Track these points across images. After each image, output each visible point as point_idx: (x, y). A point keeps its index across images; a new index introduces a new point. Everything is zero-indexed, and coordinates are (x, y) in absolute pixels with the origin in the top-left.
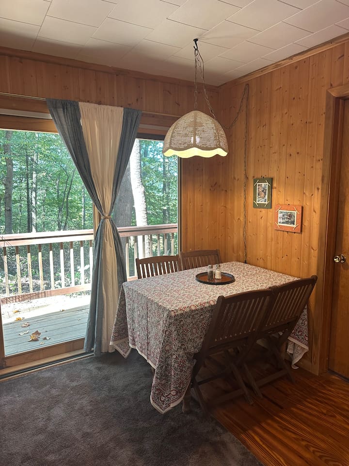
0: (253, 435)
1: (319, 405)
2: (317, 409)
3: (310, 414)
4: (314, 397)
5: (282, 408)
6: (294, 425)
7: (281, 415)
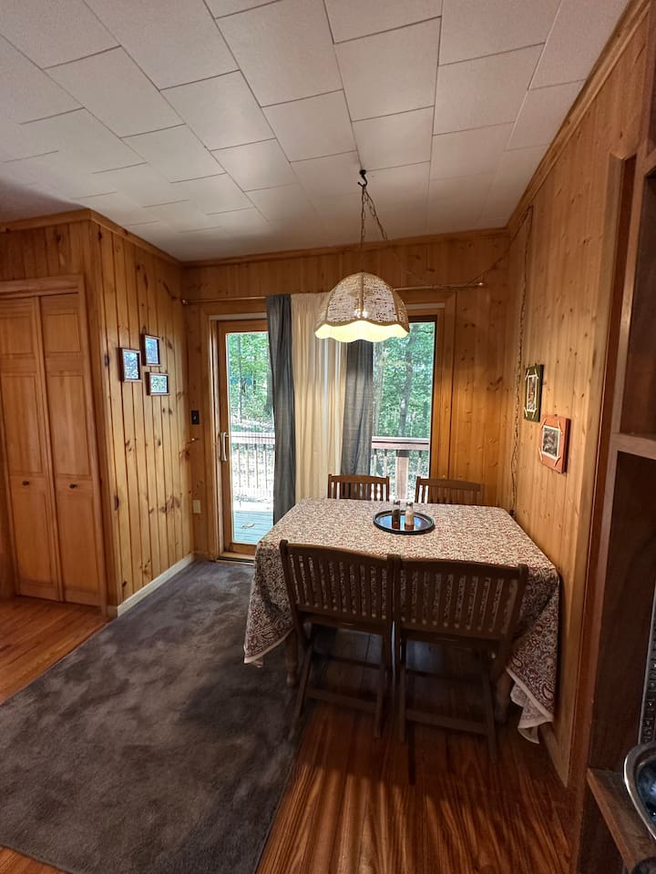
0: (319, 779)
1: (490, 839)
2: (474, 843)
3: (447, 838)
4: (498, 818)
5: (412, 780)
6: (392, 828)
7: (396, 791)
